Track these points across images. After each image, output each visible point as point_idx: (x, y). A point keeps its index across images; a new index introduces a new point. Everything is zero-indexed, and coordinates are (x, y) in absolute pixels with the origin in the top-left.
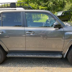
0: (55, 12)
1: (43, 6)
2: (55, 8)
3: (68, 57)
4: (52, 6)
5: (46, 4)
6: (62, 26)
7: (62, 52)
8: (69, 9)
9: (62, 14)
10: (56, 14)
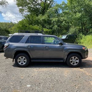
0: (59, 36)
1: (48, 29)
2: (60, 32)
3: (67, 62)
4: (57, 29)
5: (51, 26)
6: (63, 44)
7: (63, 58)
8: (74, 33)
9: (66, 38)
10: (61, 37)
